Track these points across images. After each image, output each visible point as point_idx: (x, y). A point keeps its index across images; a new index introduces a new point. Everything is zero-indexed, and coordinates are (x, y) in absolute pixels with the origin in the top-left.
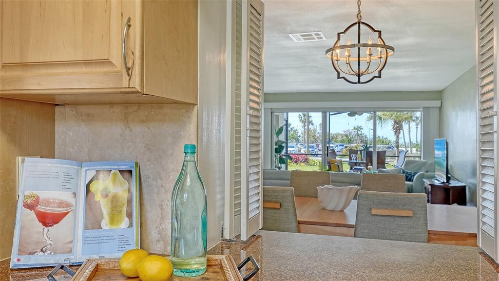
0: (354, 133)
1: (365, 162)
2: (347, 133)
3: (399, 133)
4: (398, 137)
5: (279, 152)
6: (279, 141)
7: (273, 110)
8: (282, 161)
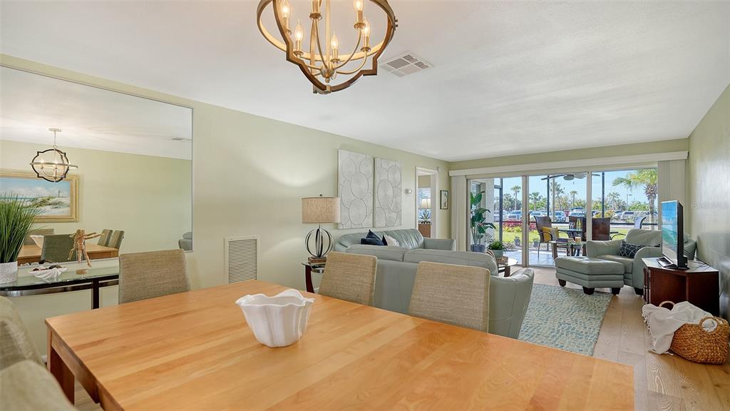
4: (652, 202)
5: (479, 220)
6: (480, 209)
7: (468, 177)
8: (481, 230)
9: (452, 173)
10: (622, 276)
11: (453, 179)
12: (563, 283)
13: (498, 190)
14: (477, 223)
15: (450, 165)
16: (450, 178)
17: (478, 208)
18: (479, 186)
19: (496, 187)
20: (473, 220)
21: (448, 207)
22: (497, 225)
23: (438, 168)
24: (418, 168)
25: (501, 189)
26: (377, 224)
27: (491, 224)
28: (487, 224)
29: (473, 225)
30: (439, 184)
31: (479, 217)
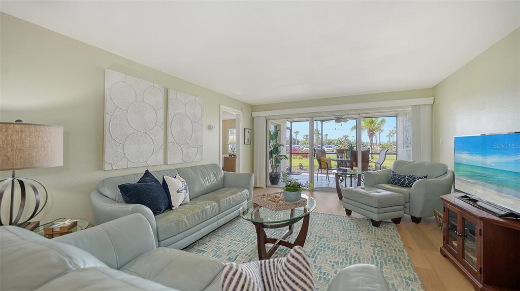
0: (344, 139)
1: (350, 159)
2: (340, 139)
3: (373, 137)
4: (372, 140)
5: (275, 153)
6: (277, 144)
7: (267, 118)
8: (278, 161)
9: (254, 114)
10: (403, 207)
11: (255, 120)
12: (349, 213)
13: (289, 131)
14: (274, 156)
15: (253, 108)
16: (253, 118)
17: (275, 144)
18: (276, 127)
19: (288, 128)
20: (271, 153)
21: (251, 142)
22: (288, 155)
23: (242, 108)
24: (222, 106)
25: (291, 130)
26: (170, 161)
27: (285, 156)
28: (282, 156)
29: (271, 157)
30: (243, 124)
31: (276, 150)
